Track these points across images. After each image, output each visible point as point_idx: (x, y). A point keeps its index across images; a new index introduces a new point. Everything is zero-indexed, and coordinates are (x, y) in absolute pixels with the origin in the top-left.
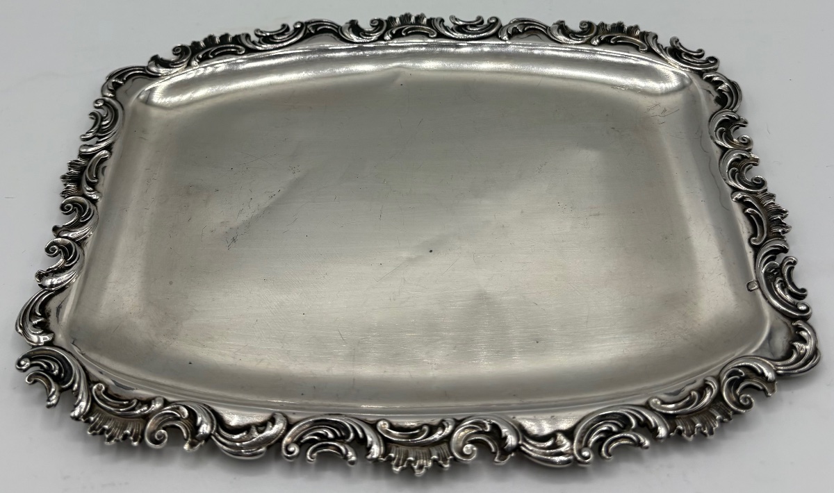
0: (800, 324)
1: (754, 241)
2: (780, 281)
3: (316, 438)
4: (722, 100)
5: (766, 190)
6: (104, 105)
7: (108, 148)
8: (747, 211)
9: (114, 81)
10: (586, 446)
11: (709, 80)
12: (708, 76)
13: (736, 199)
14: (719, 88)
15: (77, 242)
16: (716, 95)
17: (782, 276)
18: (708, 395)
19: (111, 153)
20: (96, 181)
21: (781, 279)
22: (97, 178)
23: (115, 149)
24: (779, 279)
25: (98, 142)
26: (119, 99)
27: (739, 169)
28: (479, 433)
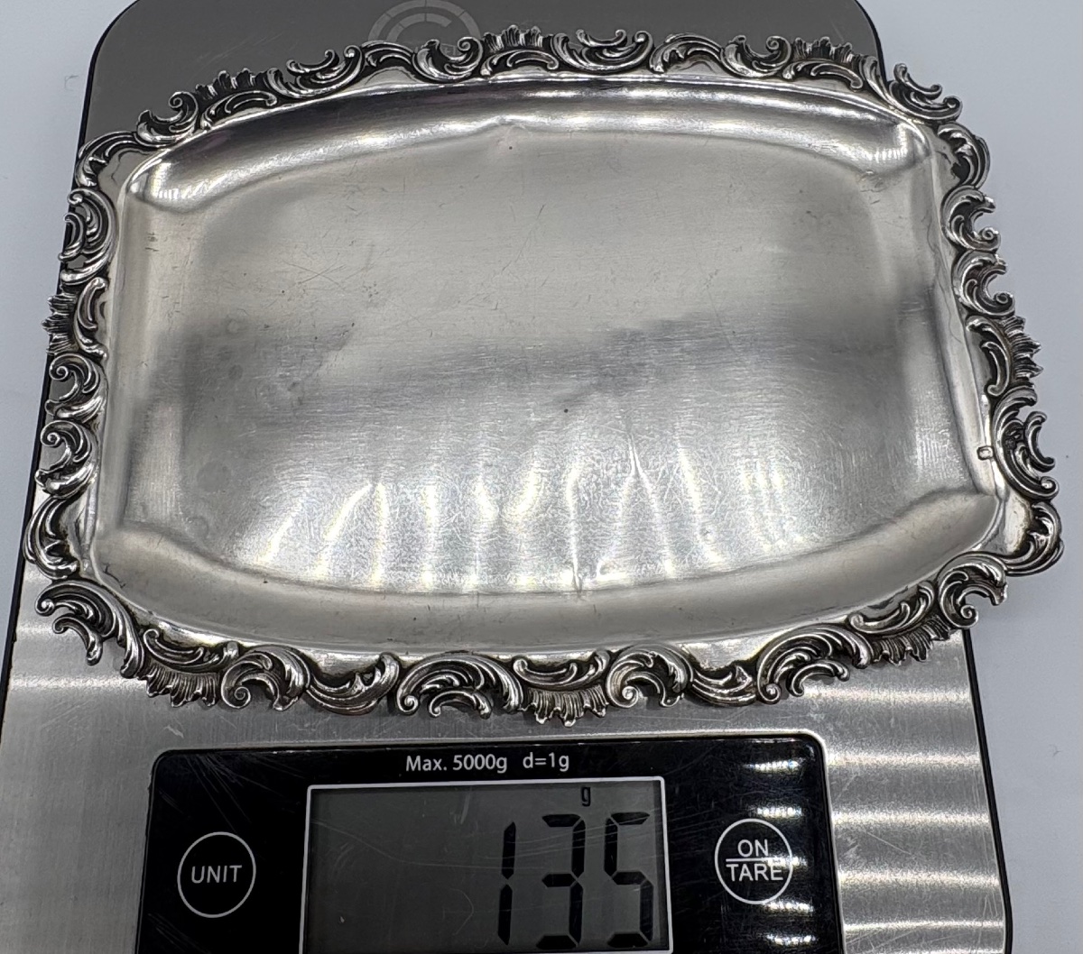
0: (1042, 506)
1: (993, 390)
2: (1022, 448)
3: (438, 686)
4: (961, 170)
5: (1013, 314)
6: (84, 201)
7: (103, 272)
8: (986, 345)
9: (91, 159)
10: (772, 681)
11: (945, 136)
12: (947, 130)
13: (973, 326)
14: (960, 150)
15: (84, 425)
16: (953, 159)
17: (1025, 441)
18: (923, 606)
19: (107, 280)
20: (94, 327)
21: (1023, 445)
22: (94, 322)
23: (113, 274)
24: (1020, 446)
25: (86, 265)
26: (104, 190)
27: (979, 281)
28: (640, 669)
